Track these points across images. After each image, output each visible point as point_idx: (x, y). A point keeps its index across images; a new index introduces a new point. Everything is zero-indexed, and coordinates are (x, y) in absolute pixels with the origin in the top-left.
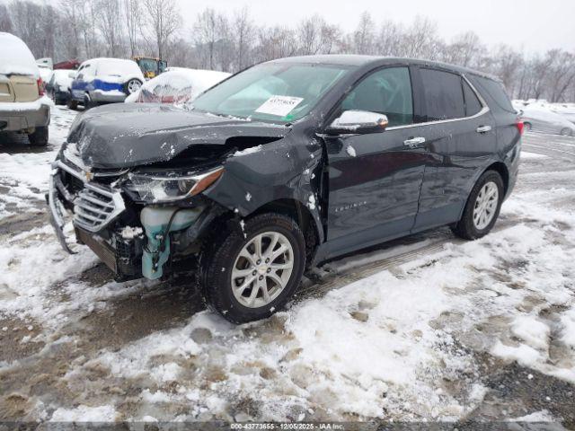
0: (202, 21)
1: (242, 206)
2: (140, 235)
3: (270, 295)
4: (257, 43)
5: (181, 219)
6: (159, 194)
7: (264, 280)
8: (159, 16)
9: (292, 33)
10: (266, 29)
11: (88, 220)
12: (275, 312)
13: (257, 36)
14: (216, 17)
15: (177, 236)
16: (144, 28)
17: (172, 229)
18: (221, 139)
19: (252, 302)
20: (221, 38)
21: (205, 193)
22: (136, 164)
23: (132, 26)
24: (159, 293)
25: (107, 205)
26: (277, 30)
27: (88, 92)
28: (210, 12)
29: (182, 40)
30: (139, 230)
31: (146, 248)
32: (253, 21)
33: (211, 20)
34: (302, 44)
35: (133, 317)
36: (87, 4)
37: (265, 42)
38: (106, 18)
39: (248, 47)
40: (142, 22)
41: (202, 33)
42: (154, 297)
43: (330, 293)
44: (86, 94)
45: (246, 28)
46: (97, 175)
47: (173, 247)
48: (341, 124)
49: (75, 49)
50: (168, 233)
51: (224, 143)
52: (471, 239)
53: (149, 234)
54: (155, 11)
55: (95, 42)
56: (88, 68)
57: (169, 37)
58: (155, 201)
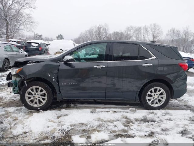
0: (170, 32)
7: (37, 100)
8: (154, 32)
14: (175, 30)
16: (149, 36)
23: (145, 36)
36: (132, 31)
40: (148, 34)
41: (169, 36)
45: (187, 34)
51: (23, 62)
54: (153, 30)
57: (157, 38)
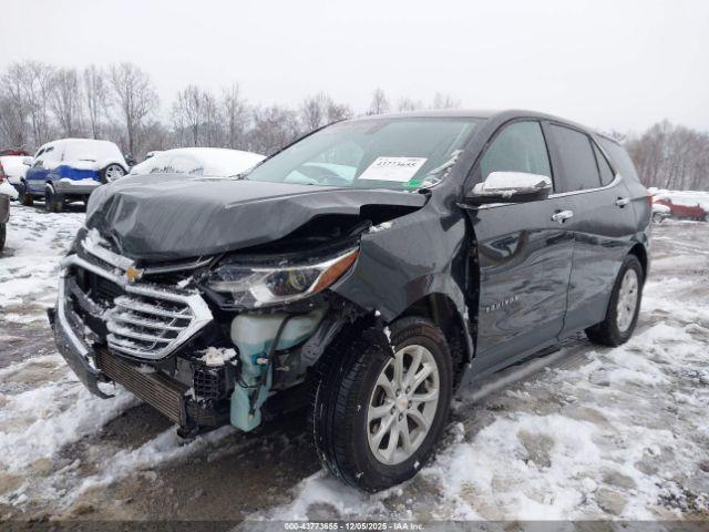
0: (184, 100)
1: (385, 305)
2: (232, 359)
3: (412, 441)
4: (252, 125)
5: (294, 330)
6: (262, 294)
7: (404, 420)
8: (129, 95)
9: (293, 114)
10: (263, 109)
11: (137, 341)
12: (419, 468)
13: (252, 118)
14: (200, 96)
15: (283, 358)
16: (110, 109)
17: (279, 348)
18: (353, 206)
19: (390, 456)
20: (207, 121)
21: (333, 288)
22: (227, 249)
23: (95, 107)
24: (232, 450)
25: (179, 315)
26: (275, 110)
27: (50, 182)
28: (193, 90)
29: (157, 123)
30: (231, 353)
31: (239, 379)
32: (246, 100)
33: (196, 99)
34: (306, 126)
35: (205, 494)
36: (36, 81)
37: (263, 125)
38: (61, 99)
39: (241, 131)
40: (107, 101)
41: (184, 114)
42: (226, 458)
43: (482, 433)
44: (48, 185)
45: (237, 109)
46: (149, 271)
47: (277, 376)
48: (487, 190)
49: (20, 136)
50: (275, 354)
51: (358, 212)
52: (615, 346)
53: (246, 358)
54: (124, 90)
55: (46, 127)
56: (49, 153)
57: (143, 118)
58: (257, 305)
